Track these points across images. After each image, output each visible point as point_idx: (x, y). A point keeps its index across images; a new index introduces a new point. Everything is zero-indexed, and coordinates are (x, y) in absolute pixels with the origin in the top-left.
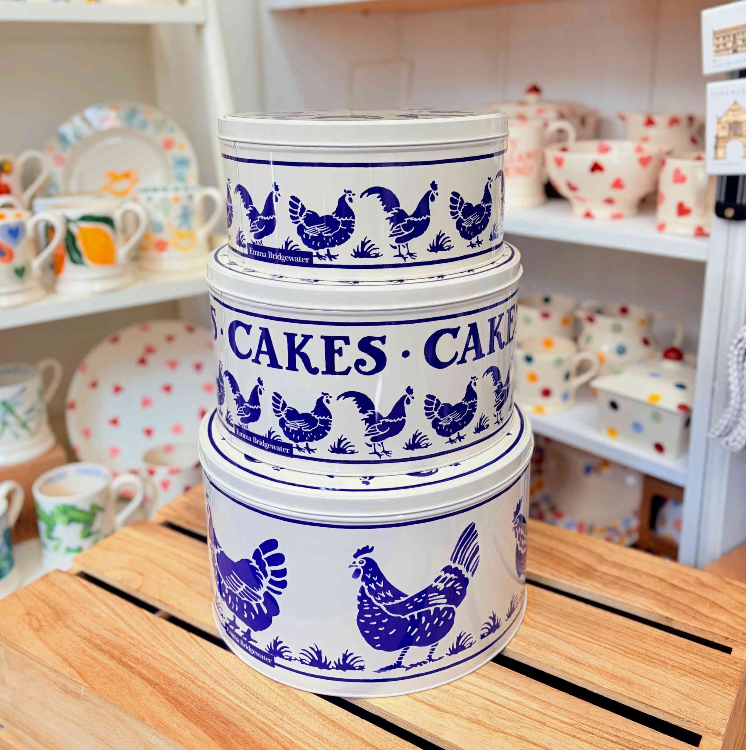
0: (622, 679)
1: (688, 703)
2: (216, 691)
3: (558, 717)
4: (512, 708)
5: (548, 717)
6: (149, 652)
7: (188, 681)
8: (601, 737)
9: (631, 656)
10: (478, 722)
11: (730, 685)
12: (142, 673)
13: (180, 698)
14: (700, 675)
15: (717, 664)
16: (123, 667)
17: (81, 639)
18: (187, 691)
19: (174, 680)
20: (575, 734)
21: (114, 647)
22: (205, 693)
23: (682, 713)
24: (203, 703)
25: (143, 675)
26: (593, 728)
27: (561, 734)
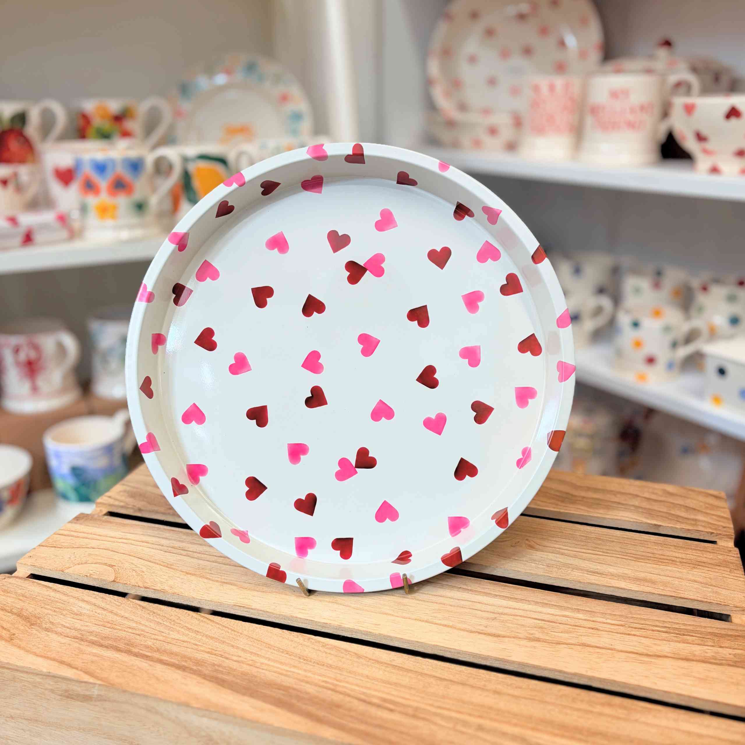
0: (645, 580)
1: (710, 590)
2: (256, 662)
3: (606, 621)
4: (563, 622)
5: (599, 623)
6: (161, 638)
7: (219, 658)
8: (653, 631)
9: (643, 561)
10: (538, 640)
11: (735, 569)
12: (162, 660)
13: (220, 676)
14: (707, 566)
15: (716, 554)
16: (138, 657)
17: (70, 639)
18: (225, 667)
19: (203, 660)
20: (629, 632)
21: (116, 640)
22: (245, 666)
23: (708, 598)
24: (248, 675)
25: (165, 662)
26: (642, 624)
27: (616, 634)
